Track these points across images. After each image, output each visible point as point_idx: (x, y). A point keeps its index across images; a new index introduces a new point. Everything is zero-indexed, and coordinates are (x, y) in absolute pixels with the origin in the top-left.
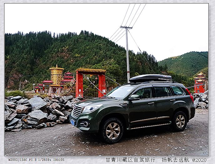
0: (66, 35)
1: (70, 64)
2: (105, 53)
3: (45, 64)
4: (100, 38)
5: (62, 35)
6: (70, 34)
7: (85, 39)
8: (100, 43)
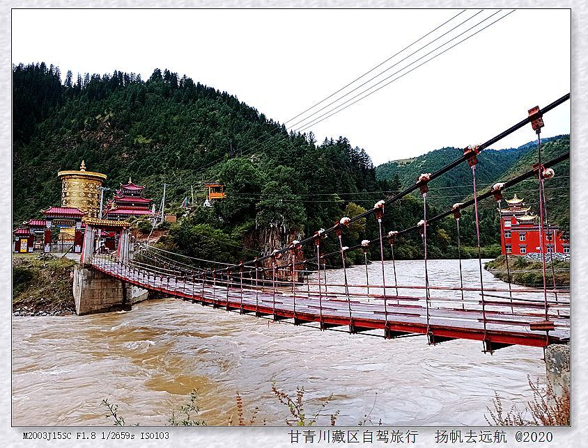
0: (106, 78)
1: (119, 166)
2: (231, 137)
3: (39, 164)
4: (211, 93)
5: (95, 79)
6: (119, 77)
7: (167, 95)
8: (213, 109)
